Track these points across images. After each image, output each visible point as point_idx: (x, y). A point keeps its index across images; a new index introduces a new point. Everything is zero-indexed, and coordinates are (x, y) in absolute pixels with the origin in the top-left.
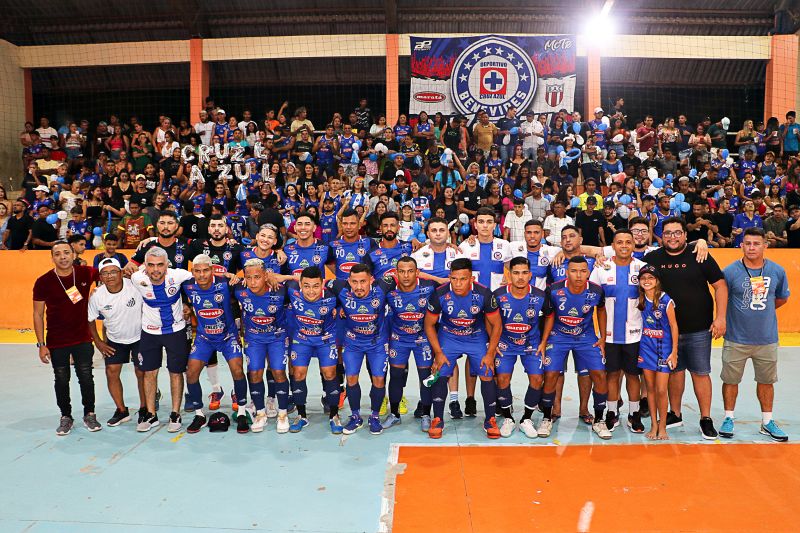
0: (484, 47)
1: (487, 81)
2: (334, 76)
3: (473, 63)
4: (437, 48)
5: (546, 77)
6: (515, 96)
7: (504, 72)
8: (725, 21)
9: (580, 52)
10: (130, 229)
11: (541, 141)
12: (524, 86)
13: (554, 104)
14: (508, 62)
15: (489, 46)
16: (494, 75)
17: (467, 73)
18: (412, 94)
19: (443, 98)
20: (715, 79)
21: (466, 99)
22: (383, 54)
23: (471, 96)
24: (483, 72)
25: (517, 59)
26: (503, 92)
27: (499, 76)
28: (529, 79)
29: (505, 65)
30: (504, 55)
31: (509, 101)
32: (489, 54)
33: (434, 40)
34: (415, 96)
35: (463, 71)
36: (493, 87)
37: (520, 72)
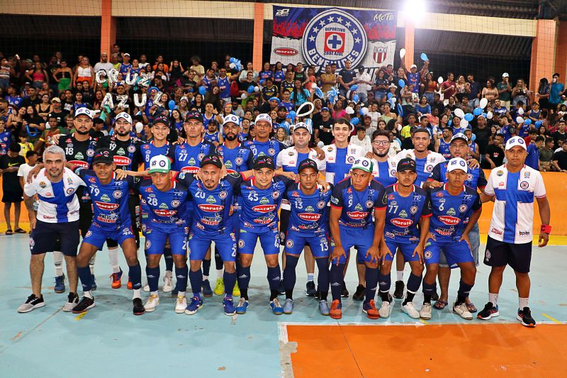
0: (328, 16)
1: (330, 42)
2: (212, 35)
3: (320, 28)
4: (293, 15)
5: (374, 41)
6: (351, 54)
7: (343, 36)
8: (503, 8)
9: (400, 24)
10: (49, 140)
11: (369, 88)
12: (357, 47)
13: (379, 61)
14: (346, 28)
15: (332, 15)
16: (335, 37)
17: (315, 35)
18: (272, 49)
19: (296, 53)
20: (493, 51)
21: (314, 55)
22: (251, 18)
23: (317, 53)
24: (327, 35)
25: (353, 26)
26: (341, 51)
27: (339, 38)
28: (361, 42)
29: (344, 30)
30: (343, 23)
31: (346, 58)
32: (332, 22)
33: (291, 8)
34: (275, 51)
35: (312, 33)
36: (334, 47)
37: (355, 36)
